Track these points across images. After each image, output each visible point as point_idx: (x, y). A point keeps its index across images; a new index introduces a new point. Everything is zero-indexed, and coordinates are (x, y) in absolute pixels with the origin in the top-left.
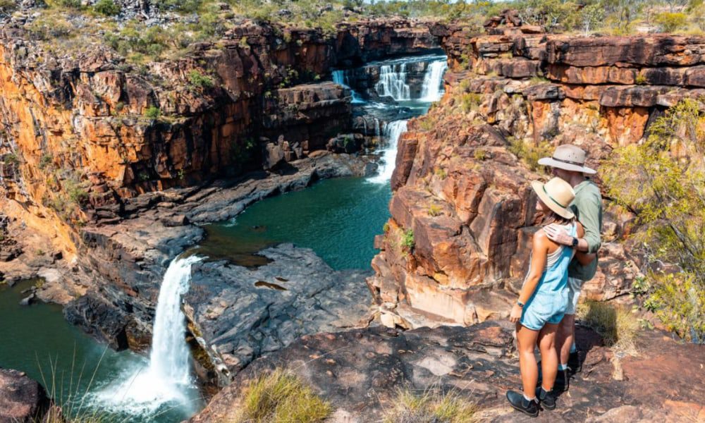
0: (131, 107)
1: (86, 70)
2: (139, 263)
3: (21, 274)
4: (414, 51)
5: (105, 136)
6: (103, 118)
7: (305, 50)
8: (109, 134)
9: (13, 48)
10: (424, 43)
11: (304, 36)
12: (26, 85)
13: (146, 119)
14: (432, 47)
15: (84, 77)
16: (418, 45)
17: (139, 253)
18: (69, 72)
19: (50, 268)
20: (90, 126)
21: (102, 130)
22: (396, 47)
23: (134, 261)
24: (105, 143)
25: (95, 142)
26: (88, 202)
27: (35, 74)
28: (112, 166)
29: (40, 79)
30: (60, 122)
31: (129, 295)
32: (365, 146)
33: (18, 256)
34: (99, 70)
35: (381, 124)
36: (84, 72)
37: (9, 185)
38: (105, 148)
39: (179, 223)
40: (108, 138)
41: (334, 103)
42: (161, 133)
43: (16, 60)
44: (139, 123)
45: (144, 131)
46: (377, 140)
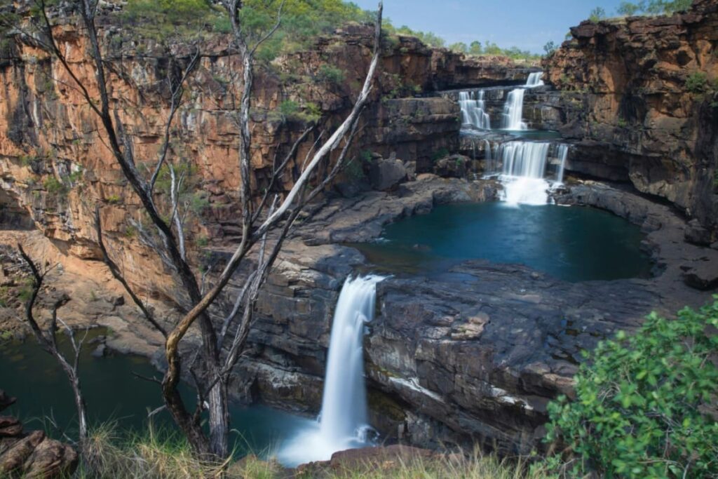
0: (258, 100)
1: (208, 54)
2: (293, 287)
3: (77, 322)
4: (479, 83)
5: (228, 134)
6: (227, 112)
7: (408, 59)
8: (233, 132)
9: (105, 36)
10: (490, 74)
11: (409, 44)
12: (115, 81)
13: (276, 115)
14: (498, 79)
15: (205, 63)
16: (484, 76)
17: (292, 274)
18: (183, 58)
19: (111, 315)
20: (212, 122)
21: (225, 126)
22: (459, 78)
23: (287, 284)
24: (227, 144)
25: (214, 141)
26: (211, 213)
27: (134, 65)
28: (232, 173)
29: (140, 70)
30: (157, 124)
31: (269, 332)
32: (472, 171)
33: (66, 302)
34: (225, 53)
35: (491, 146)
36: (205, 56)
37: (49, 220)
38: (226, 150)
39: (326, 240)
40: (231, 137)
41: (448, 117)
42: (291, 133)
43: (108, 50)
44: (269, 119)
45: (276, 128)
46: (486, 163)
